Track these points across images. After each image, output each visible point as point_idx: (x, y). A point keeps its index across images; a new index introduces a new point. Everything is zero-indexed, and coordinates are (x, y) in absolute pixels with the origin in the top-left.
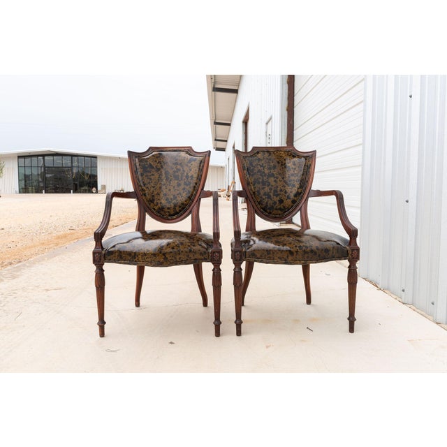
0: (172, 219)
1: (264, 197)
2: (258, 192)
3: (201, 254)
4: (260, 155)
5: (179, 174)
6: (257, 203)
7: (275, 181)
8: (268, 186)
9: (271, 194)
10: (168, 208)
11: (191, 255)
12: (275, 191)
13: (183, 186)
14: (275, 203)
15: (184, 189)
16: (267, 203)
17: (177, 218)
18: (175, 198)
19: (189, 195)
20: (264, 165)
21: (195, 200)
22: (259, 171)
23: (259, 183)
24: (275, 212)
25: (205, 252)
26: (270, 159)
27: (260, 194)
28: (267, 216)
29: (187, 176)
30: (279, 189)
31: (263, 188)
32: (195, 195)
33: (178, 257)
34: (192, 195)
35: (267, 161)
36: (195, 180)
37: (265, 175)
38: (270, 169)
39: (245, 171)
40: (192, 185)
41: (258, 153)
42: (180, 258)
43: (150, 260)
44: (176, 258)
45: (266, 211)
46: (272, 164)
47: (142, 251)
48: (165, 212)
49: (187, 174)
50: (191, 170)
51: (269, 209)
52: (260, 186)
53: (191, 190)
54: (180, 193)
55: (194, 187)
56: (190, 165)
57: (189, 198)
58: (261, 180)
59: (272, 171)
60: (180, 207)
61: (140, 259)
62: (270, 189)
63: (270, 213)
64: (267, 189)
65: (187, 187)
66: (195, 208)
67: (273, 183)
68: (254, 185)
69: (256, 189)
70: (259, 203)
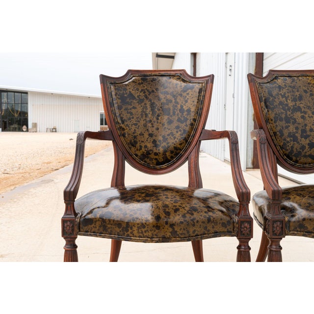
0: (161, 169)
1: (288, 139)
2: (281, 131)
3: (224, 225)
4: (280, 81)
5: (171, 106)
6: (278, 148)
7: (303, 117)
8: (293, 123)
9: (298, 135)
10: (156, 154)
11: (210, 227)
12: (304, 131)
13: (175, 124)
14: (303, 147)
15: (178, 127)
16: (292, 147)
17: (168, 167)
18: (165, 139)
19: (184, 136)
20: (286, 95)
21: (194, 143)
22: (281, 103)
23: (281, 120)
24: (303, 160)
25: (228, 222)
26: (294, 87)
27: (282, 135)
28: (292, 165)
29: (182, 110)
30: (308, 128)
31: (287, 127)
32: (194, 136)
33: (191, 230)
34: (189, 136)
35: (290, 89)
36: (192, 116)
37: (289, 109)
38: (294, 100)
39: (263, 104)
40: (189, 122)
41: (276, 78)
42: (194, 231)
43: (150, 234)
44: (188, 232)
45: (291, 159)
46: (297, 94)
47: (138, 221)
48: (151, 159)
49: (182, 107)
50: (186, 101)
51: (296, 156)
52: (283, 123)
53: (187, 129)
54: (172, 134)
55: (192, 125)
56: (185, 94)
57: (186, 140)
58: (283, 116)
59: (298, 103)
60: (172, 152)
61: (135, 232)
62: (297, 128)
63: (297, 162)
64: (292, 128)
65: (183, 125)
66: (193, 154)
67: (300, 120)
68: (275, 122)
69: (279, 128)
70: (282, 148)
